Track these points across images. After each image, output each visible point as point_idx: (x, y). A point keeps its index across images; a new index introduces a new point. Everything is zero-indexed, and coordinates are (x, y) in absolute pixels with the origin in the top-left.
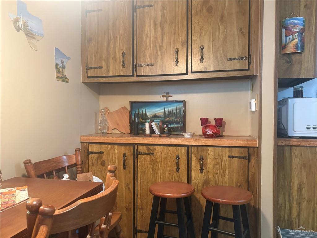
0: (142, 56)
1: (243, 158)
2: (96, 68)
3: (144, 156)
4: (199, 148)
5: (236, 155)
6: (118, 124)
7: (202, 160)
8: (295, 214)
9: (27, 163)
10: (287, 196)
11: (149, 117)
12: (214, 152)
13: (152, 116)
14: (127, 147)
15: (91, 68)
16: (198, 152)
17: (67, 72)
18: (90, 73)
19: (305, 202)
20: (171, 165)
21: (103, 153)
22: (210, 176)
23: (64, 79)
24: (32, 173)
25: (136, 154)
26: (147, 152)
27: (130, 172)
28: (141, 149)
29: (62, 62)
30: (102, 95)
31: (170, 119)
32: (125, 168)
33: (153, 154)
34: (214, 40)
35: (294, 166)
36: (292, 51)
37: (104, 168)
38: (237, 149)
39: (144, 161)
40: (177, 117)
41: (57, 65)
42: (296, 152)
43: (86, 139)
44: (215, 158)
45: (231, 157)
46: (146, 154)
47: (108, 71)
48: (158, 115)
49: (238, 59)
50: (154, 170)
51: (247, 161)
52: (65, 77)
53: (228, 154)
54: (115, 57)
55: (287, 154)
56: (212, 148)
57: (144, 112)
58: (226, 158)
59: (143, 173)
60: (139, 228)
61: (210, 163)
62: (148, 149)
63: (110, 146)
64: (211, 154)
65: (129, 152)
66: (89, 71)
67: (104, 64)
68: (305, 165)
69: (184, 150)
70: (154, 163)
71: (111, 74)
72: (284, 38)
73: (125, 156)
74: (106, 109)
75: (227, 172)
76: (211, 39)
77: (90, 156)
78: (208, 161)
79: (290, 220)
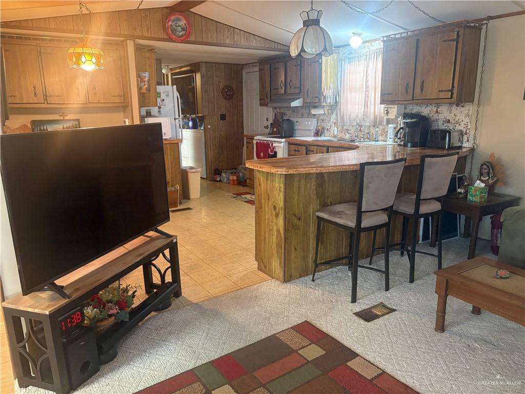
36: (145, 92)
49: (118, 96)
54: (27, 89)
57: (45, 128)
67: (17, 94)
71: (25, 102)
72: (140, 84)
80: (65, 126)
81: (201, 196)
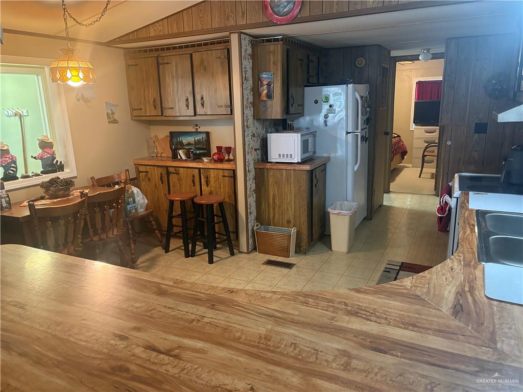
0: (166, 102)
1: (231, 177)
2: (138, 109)
3: (173, 175)
4: (205, 170)
5: (227, 175)
6: (164, 149)
7: (207, 178)
8: (272, 216)
9: (92, 178)
10: (267, 204)
11: (185, 144)
12: (214, 173)
13: (186, 143)
14: (162, 168)
15: (135, 110)
16: (205, 172)
17: (116, 117)
18: (135, 113)
19: (277, 208)
20: (190, 181)
21: (148, 172)
22: (213, 189)
23: (115, 121)
24: (95, 184)
25: (168, 173)
26: (175, 172)
27: (166, 186)
28: (171, 170)
29: (112, 110)
30: (152, 125)
31: (199, 146)
32: (162, 183)
33: (179, 174)
34: (209, 91)
35: (270, 183)
37: (150, 183)
38: (227, 171)
39: (173, 178)
40: (203, 145)
41: (108, 113)
42: (271, 173)
43: (137, 162)
44: (215, 177)
45: (224, 176)
46: (174, 173)
47: (146, 113)
48: (191, 142)
49: (225, 106)
50: (180, 185)
51: (233, 179)
52: (115, 120)
53: (222, 174)
54: (150, 102)
55: (266, 174)
56: (213, 170)
57: (181, 140)
58: (221, 177)
59: (174, 186)
60: (174, 224)
61: (212, 180)
62: (175, 170)
63: (152, 167)
64: (212, 173)
65: (164, 172)
66: (134, 111)
67: (143, 107)
68: (276, 183)
69: (197, 171)
70: (180, 180)
71: (148, 115)
72: (260, 88)
73: (161, 174)
74: (156, 136)
75: (222, 186)
76: (207, 91)
77: (141, 174)
78: (211, 179)
79: (269, 220)
80: (196, 139)
81: (351, 249)
